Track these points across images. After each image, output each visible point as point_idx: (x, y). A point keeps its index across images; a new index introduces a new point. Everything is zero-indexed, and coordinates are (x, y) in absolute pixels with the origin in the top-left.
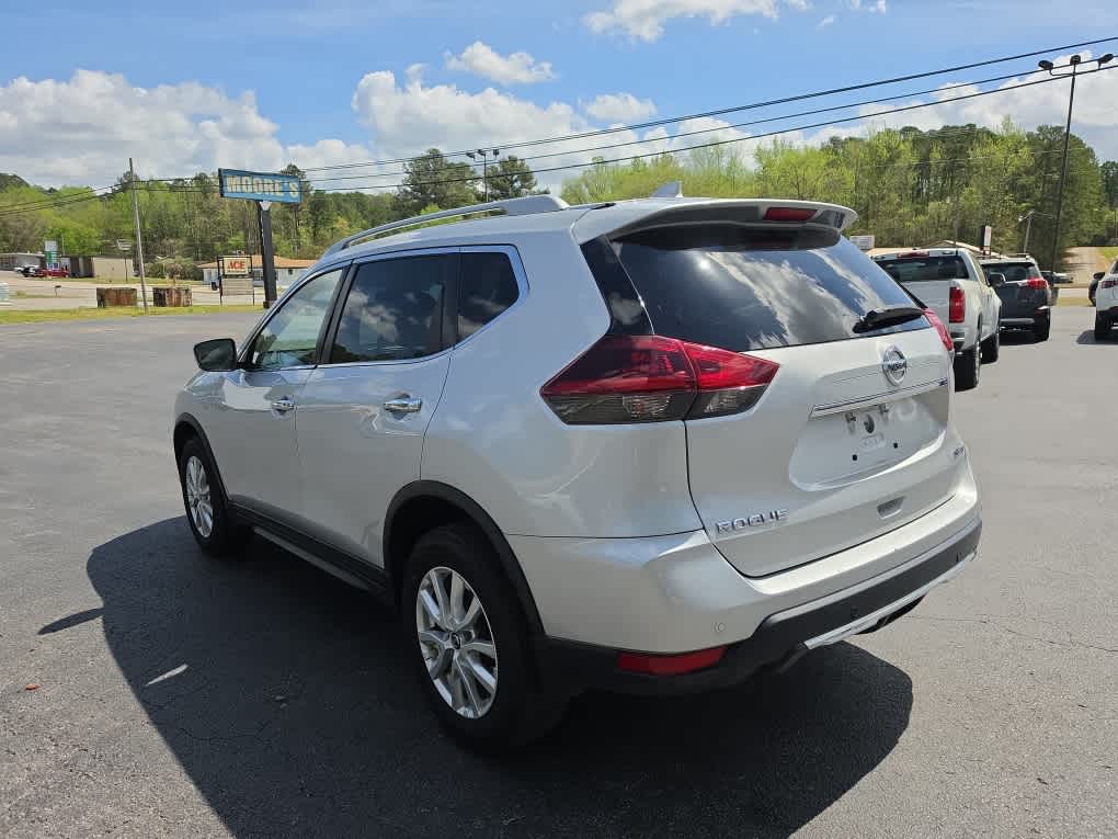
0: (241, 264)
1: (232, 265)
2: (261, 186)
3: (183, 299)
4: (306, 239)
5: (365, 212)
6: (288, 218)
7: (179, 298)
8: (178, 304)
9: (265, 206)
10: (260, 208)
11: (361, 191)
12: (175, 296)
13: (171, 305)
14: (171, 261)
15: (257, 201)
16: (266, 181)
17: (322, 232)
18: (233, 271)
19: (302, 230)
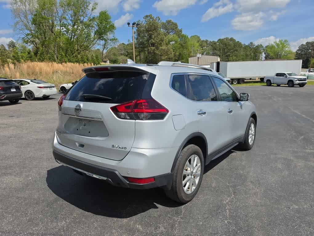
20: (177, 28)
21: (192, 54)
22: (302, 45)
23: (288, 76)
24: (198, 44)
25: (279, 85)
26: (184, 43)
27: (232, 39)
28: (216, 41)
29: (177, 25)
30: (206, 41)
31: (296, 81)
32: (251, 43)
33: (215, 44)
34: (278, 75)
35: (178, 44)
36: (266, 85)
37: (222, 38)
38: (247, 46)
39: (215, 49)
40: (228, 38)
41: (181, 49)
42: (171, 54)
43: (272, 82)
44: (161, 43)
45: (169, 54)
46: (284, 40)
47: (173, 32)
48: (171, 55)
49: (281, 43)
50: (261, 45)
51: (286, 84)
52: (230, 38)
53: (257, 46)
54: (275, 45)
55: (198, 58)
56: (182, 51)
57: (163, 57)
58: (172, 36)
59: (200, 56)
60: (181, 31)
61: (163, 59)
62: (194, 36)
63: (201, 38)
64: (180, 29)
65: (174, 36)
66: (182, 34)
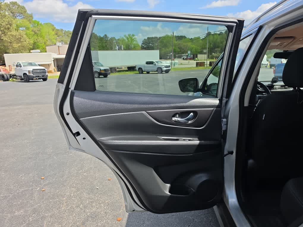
14: (216, 54)
20: (25, 12)
21: (48, 43)
22: (145, 39)
23: (157, 64)
24: (53, 33)
25: (148, 73)
26: (38, 31)
29: (25, 9)
30: (62, 30)
31: (164, 68)
32: (106, 35)
34: (148, 63)
35: (31, 30)
36: (138, 73)
38: (102, 37)
41: (36, 37)
42: (25, 41)
43: (143, 70)
44: (8, 29)
45: (23, 42)
46: (131, 34)
47: (21, 16)
48: (25, 42)
49: (130, 37)
50: (114, 38)
51: (155, 71)
53: (111, 39)
54: (125, 39)
55: (58, 46)
56: (37, 39)
57: (15, 45)
58: (21, 21)
59: (61, 45)
60: (31, 16)
61: (14, 47)
62: (47, 24)
63: (55, 26)
64: (30, 14)
65: (23, 21)
66: (34, 20)
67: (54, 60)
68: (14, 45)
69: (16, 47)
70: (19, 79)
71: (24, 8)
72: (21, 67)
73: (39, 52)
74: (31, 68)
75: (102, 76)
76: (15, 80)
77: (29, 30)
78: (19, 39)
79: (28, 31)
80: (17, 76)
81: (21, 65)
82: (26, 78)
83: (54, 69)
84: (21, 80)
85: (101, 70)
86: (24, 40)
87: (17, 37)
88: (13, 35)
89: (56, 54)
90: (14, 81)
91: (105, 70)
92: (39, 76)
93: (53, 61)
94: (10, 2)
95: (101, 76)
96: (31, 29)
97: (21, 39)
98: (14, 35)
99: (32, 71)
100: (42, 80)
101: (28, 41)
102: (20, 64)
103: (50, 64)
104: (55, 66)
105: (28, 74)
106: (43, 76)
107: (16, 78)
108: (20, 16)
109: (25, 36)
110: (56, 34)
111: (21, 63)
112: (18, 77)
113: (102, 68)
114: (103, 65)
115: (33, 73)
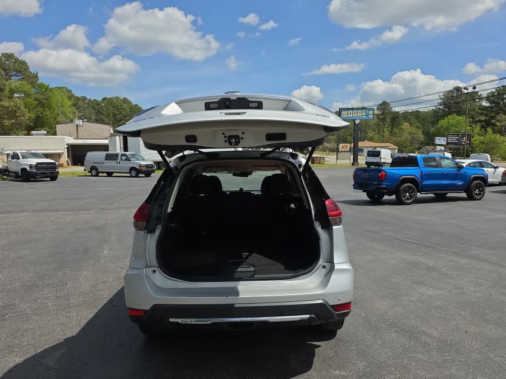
0: (346, 147)
1: (343, 147)
2: (356, 114)
3: (322, 161)
4: (387, 134)
5: (419, 120)
6: (380, 125)
7: (320, 161)
8: (319, 163)
9: (357, 122)
10: (355, 123)
11: (418, 110)
12: (319, 160)
13: (317, 163)
14: (330, 144)
15: (354, 120)
16: (359, 111)
17: (395, 130)
18: (343, 150)
19: (386, 130)
20: (27, 70)
21: (60, 119)
24: (70, 103)
26: (45, 99)
27: (125, 100)
28: (100, 99)
29: (27, 65)
30: (84, 98)
33: (98, 104)
35: (33, 99)
37: (109, 97)
39: (99, 112)
40: (120, 98)
41: (39, 109)
42: (24, 116)
47: (19, 76)
48: (23, 118)
52: (122, 98)
55: (77, 125)
56: (42, 113)
57: (6, 121)
58: (18, 84)
59: (81, 123)
60: (36, 76)
61: (5, 124)
62: (60, 88)
63: (73, 92)
64: (34, 74)
65: (21, 84)
66: (39, 82)
67: (68, 148)
68: (4, 121)
69: (8, 124)
70: (13, 176)
71: (25, 63)
72: (19, 159)
73: (45, 135)
74: (34, 161)
75: (143, 175)
76: (5, 177)
77: (30, 98)
78: (13, 113)
79: (29, 100)
80: (11, 172)
81: (19, 157)
82: (26, 176)
83: (67, 162)
84: (16, 178)
85: (140, 166)
86: (22, 114)
87: (10, 109)
88: (5, 106)
89: (72, 138)
90: (4, 179)
91: (147, 166)
92: (45, 173)
93: (66, 149)
94: (2, 53)
95: (140, 175)
96: (33, 96)
97: (16, 112)
98: (7, 105)
99: (36, 166)
100: (48, 179)
101: (28, 116)
102: (17, 155)
103: (63, 153)
104: (68, 157)
105: (28, 170)
106: (52, 173)
107: (8, 175)
108: (16, 76)
109: (22, 108)
110: (75, 105)
111: (19, 152)
112: (13, 174)
113: (143, 163)
114: (145, 159)
115: (36, 169)
